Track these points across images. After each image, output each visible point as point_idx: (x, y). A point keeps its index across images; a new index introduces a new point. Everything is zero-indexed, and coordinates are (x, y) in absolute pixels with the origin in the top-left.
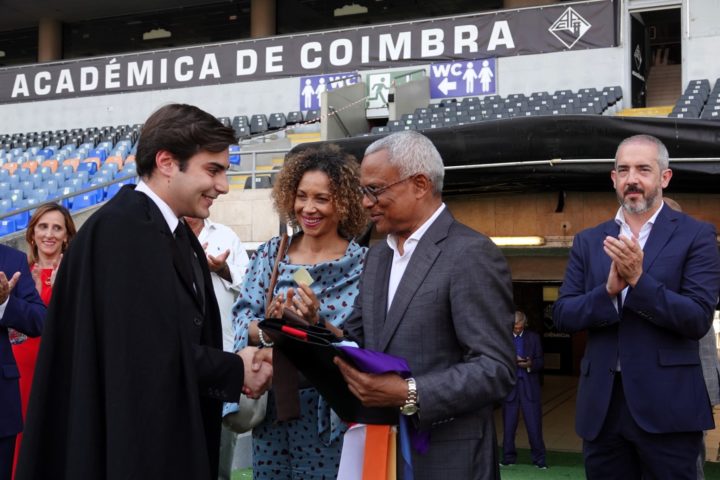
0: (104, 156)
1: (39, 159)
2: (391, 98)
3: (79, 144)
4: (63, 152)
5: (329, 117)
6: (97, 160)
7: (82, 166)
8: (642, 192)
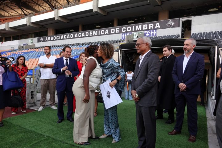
1: (79, 47)
5: (127, 40)
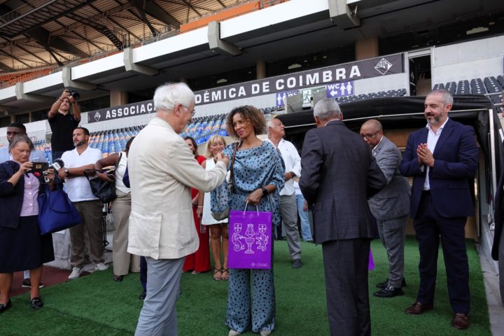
0: (205, 127)
2: (312, 99)
3: (195, 123)
4: (190, 126)
5: (288, 108)
6: (202, 128)
7: (197, 131)
8: (433, 115)
